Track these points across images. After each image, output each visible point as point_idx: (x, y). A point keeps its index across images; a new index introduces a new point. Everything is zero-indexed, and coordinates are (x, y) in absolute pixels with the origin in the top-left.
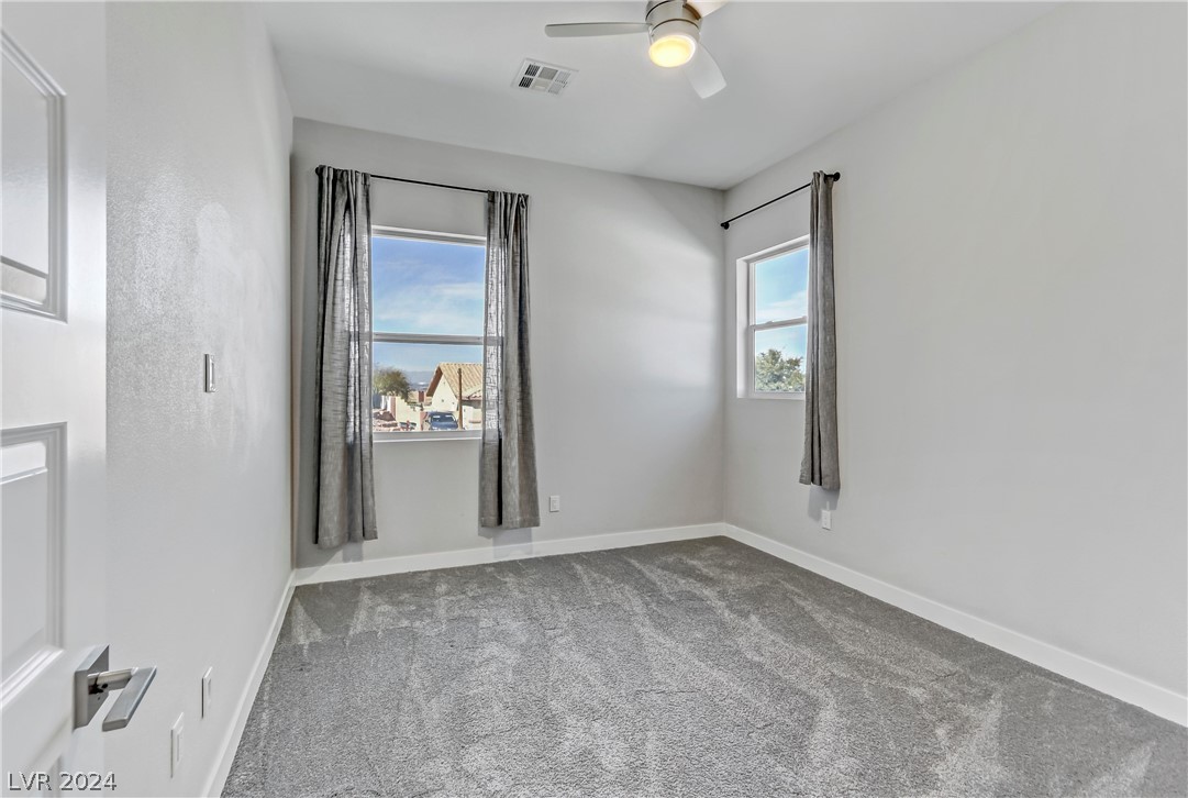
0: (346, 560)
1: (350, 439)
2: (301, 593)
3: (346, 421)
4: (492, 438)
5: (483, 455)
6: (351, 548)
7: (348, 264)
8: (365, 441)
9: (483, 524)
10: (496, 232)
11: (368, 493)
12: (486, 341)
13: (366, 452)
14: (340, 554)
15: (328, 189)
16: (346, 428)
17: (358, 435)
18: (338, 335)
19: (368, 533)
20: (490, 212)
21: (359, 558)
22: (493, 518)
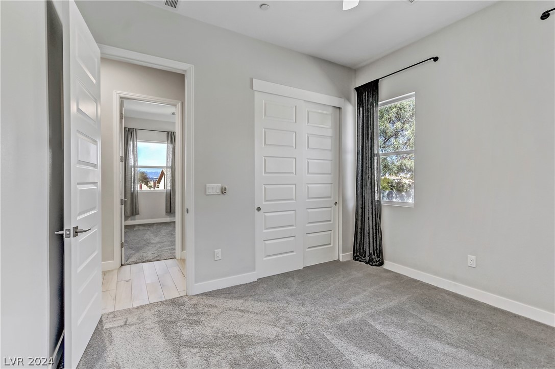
0: (131, 220)
1: (132, 191)
2: (126, 227)
3: (131, 187)
4: (169, 191)
5: (166, 195)
6: (133, 217)
7: (131, 150)
8: (136, 192)
9: (167, 212)
10: (169, 141)
11: (137, 204)
12: (167, 167)
13: (136, 195)
14: (130, 219)
15: (127, 133)
16: (131, 189)
17: (134, 191)
18: (129, 167)
19: (137, 213)
20: (168, 137)
21: (135, 220)
22: (169, 211)
